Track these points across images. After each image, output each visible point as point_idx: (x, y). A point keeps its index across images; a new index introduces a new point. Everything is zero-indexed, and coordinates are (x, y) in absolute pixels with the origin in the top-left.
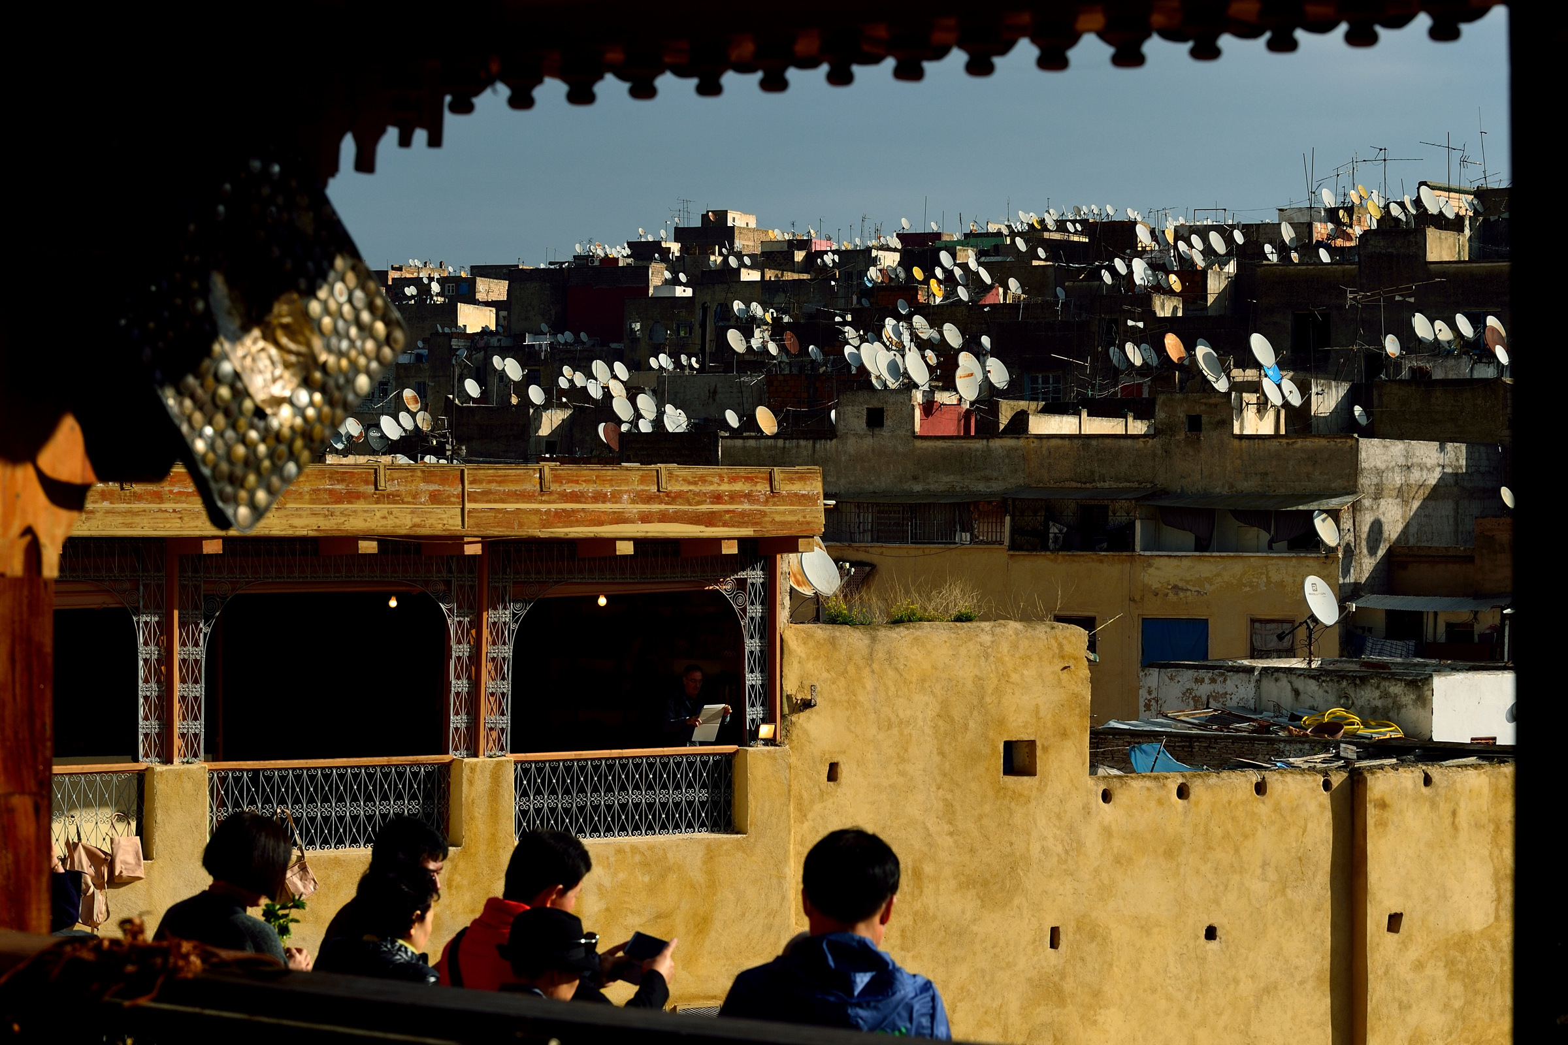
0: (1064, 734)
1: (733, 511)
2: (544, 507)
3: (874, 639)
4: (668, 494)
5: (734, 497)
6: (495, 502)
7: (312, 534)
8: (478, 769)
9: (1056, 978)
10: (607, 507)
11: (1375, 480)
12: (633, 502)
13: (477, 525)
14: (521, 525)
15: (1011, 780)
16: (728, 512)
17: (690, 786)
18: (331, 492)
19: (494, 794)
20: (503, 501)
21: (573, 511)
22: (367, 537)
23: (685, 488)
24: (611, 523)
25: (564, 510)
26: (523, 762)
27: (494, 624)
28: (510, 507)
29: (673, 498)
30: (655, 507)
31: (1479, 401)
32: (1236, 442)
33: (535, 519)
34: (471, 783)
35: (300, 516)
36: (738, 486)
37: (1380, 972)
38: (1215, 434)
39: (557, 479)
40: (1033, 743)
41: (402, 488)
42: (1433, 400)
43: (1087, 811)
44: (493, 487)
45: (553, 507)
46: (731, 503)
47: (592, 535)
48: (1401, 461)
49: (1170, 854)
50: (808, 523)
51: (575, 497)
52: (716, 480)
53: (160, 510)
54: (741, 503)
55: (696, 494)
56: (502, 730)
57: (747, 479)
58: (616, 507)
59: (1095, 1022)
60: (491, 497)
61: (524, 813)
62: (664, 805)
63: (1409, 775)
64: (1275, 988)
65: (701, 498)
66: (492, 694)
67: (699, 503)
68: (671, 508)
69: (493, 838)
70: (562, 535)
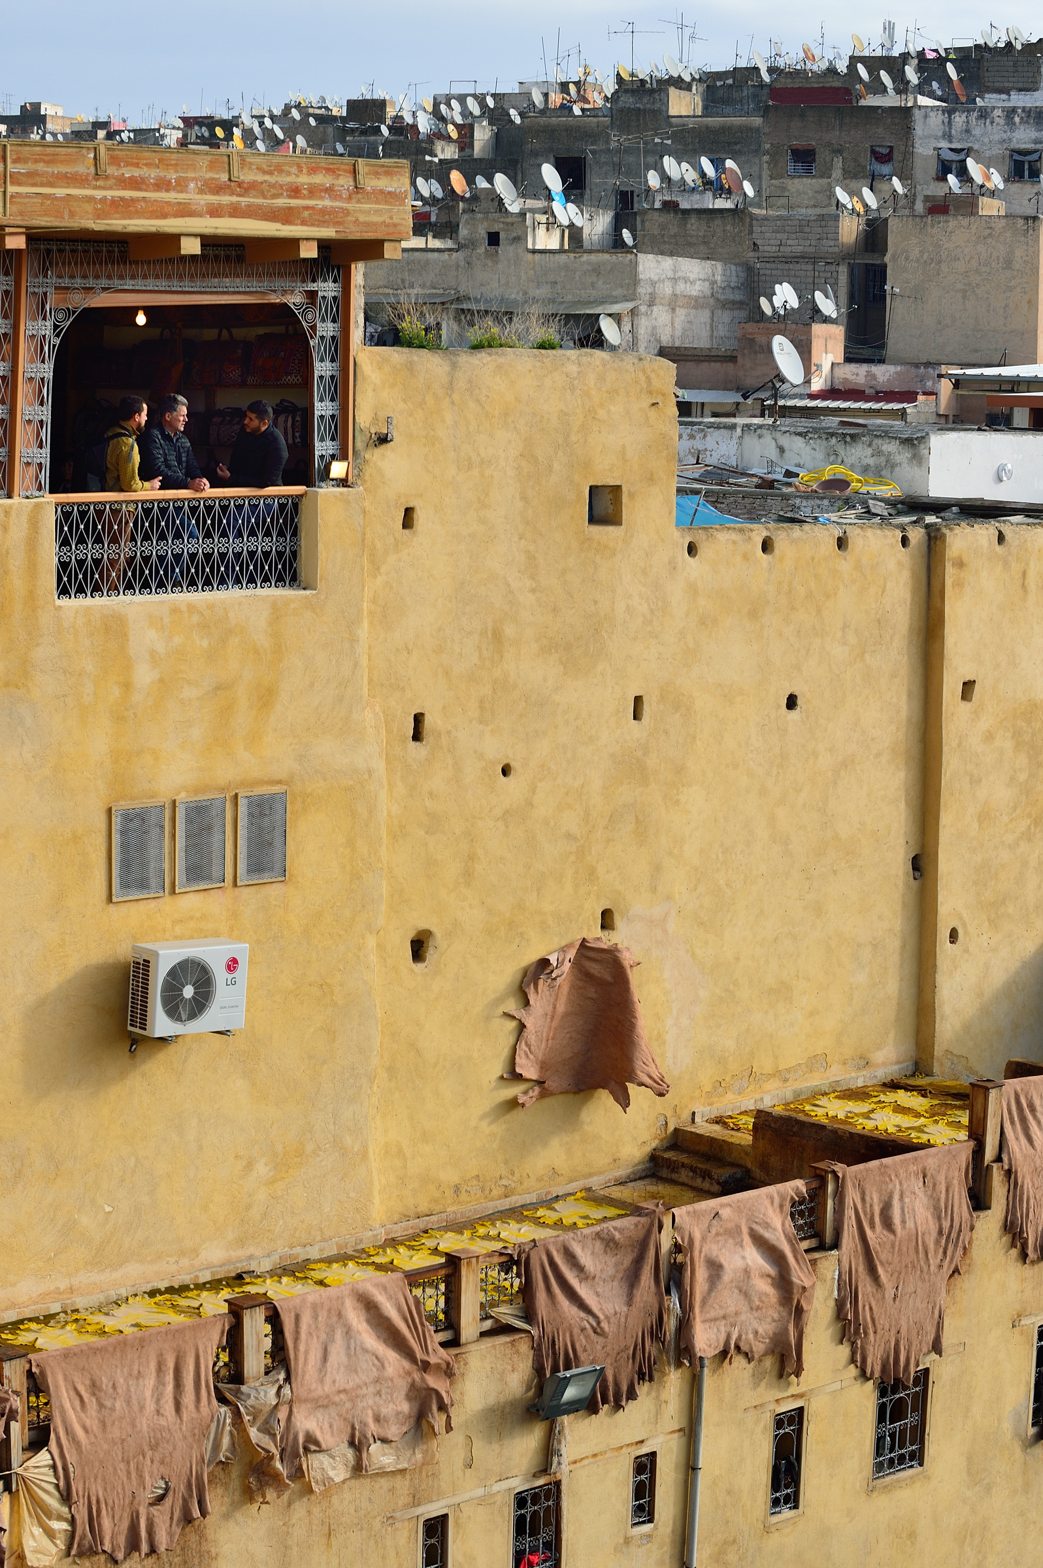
0: (651, 479)
1: (313, 208)
2: (99, 194)
3: (454, 366)
4: (240, 184)
5: (313, 191)
6: (42, 185)
8: (13, 513)
9: (639, 754)
10: (172, 196)
11: (650, 290)
12: (201, 191)
13: (21, 213)
14: (72, 214)
15: (596, 530)
16: (307, 208)
17: (252, 533)
19: (32, 544)
20: (52, 185)
21: (133, 200)
23: (260, 178)
24: (176, 216)
25: (122, 199)
26: (63, 505)
27: (33, 336)
28: (60, 192)
29: (246, 188)
31: (728, 228)
32: (530, 256)
33: (89, 207)
34: (5, 529)
36: (319, 179)
37: (954, 744)
38: (511, 249)
39: (115, 161)
40: (617, 489)
42: (689, 226)
43: (673, 567)
44: (41, 167)
45: (109, 194)
46: (310, 198)
47: (153, 229)
48: (670, 274)
49: (754, 614)
50: (395, 225)
51: (135, 183)
52: (294, 170)
54: (322, 198)
55: (272, 186)
56: (40, 465)
57: (328, 170)
58: (181, 197)
59: (677, 802)
60: (38, 179)
61: (65, 565)
62: (223, 556)
63: (984, 532)
64: (853, 761)
65: (277, 190)
66: (29, 422)
67: (274, 196)
68: (244, 201)
69: (31, 595)
70: (119, 229)
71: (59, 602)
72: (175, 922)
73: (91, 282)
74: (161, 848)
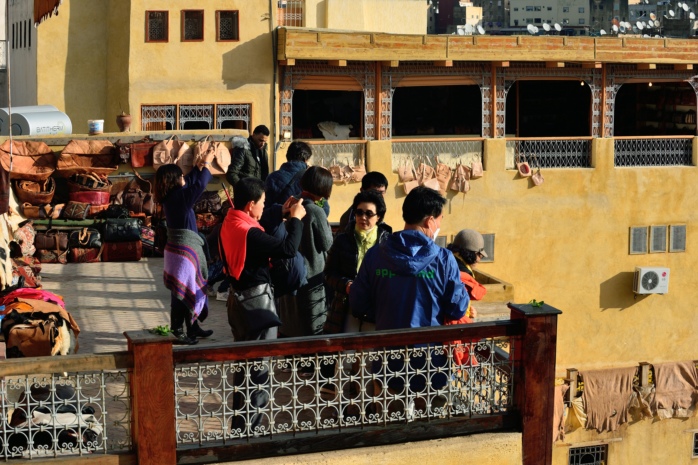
1: (691, 55)
2: (624, 52)
4: (668, 48)
5: (691, 50)
6: (606, 50)
7: (541, 60)
8: (602, 142)
10: (646, 52)
12: (656, 51)
13: (600, 58)
14: (615, 58)
16: (689, 55)
17: (677, 149)
18: (548, 46)
19: (607, 150)
20: (609, 50)
21: (634, 53)
22: (560, 62)
23: (674, 46)
24: (648, 58)
25: (631, 53)
26: (618, 140)
27: (608, 92)
28: (612, 51)
29: (670, 49)
30: (664, 53)
33: (621, 56)
34: (599, 146)
35: (537, 54)
36: (693, 46)
39: (629, 42)
41: (573, 45)
44: (606, 44)
45: (627, 52)
46: (690, 52)
47: (641, 62)
51: (635, 49)
52: (685, 43)
53: (487, 52)
54: (694, 52)
55: (678, 48)
56: (611, 128)
58: (649, 52)
60: (605, 48)
61: (618, 157)
62: (668, 155)
65: (680, 49)
66: (607, 116)
67: (679, 51)
68: (669, 53)
69: (607, 165)
70: (630, 62)
71: (616, 167)
72: (650, 262)
73: (626, 76)
74: (646, 239)
